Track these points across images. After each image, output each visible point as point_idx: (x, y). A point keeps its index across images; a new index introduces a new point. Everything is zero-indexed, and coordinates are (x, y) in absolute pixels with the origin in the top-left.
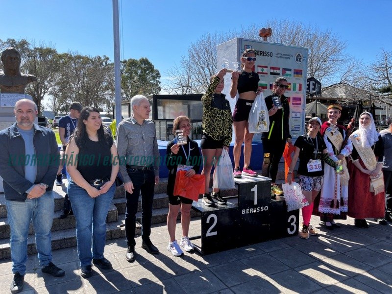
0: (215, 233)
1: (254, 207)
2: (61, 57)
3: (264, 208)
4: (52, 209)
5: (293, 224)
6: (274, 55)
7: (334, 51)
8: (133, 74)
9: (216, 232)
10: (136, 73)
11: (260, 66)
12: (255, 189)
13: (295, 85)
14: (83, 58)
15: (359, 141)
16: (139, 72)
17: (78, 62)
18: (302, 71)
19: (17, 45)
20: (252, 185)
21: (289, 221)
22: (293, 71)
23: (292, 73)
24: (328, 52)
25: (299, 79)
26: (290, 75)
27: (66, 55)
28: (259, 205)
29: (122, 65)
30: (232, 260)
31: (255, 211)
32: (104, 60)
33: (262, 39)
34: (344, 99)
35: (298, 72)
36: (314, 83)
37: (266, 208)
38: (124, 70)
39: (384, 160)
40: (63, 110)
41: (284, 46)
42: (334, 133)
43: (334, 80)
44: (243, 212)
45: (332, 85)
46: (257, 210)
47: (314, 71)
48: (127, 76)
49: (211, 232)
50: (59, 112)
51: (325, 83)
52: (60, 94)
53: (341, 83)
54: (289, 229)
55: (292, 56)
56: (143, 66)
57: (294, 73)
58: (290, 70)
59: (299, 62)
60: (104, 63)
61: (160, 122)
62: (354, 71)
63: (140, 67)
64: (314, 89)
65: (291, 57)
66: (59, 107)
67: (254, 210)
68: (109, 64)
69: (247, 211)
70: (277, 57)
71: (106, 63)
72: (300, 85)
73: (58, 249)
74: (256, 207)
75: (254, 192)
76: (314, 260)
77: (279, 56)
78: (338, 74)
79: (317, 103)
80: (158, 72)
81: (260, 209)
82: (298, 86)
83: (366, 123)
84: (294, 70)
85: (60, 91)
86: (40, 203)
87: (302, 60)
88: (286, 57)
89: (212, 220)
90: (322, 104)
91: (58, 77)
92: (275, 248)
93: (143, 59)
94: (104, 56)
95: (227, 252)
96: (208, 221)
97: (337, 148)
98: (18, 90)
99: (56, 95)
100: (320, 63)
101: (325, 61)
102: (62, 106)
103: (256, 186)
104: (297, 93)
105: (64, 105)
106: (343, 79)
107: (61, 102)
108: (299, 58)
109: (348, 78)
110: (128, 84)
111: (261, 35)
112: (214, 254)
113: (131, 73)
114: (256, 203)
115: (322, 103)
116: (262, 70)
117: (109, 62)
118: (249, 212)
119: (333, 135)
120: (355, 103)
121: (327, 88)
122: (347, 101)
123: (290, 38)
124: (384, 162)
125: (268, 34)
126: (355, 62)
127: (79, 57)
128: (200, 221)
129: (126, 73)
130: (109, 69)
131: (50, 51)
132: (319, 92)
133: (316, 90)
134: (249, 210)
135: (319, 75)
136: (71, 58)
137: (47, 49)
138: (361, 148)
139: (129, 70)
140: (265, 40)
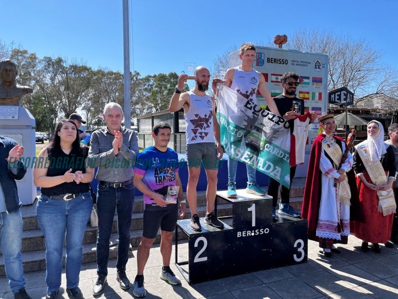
0: (205, 259)
1: (252, 229)
2: (94, 74)
3: (263, 231)
4: (20, 228)
5: (301, 250)
6: (290, 62)
7: (368, 61)
8: (163, 88)
9: (206, 257)
10: (166, 88)
11: (274, 75)
12: (253, 209)
13: (314, 94)
14: (115, 74)
15: (366, 152)
16: (169, 86)
17: (110, 78)
18: (321, 79)
19: (53, 62)
20: (248, 203)
21: (295, 246)
22: (311, 79)
23: (310, 81)
24: (362, 61)
25: (319, 88)
26: (308, 84)
27: (99, 72)
28: (258, 226)
29: (152, 80)
30: (222, 292)
31: (253, 234)
32: (134, 76)
33: (276, 46)
34: (380, 110)
35: (317, 81)
36: (346, 93)
37: (267, 231)
38: (154, 84)
39: (396, 176)
40: (95, 124)
41: (301, 53)
42: (330, 145)
43: (370, 90)
44: (238, 234)
45: (368, 96)
46: (255, 233)
47: (347, 81)
48: (157, 91)
49: (200, 257)
50: (92, 126)
51: (359, 93)
52: (92, 108)
53: (377, 93)
54: (295, 256)
55: (309, 63)
56: (172, 80)
57: (313, 81)
58: (308, 78)
59: (318, 70)
60: (135, 78)
61: (180, 135)
62: (391, 80)
63: (169, 82)
64: (345, 99)
65: (309, 65)
66: (91, 121)
67: (252, 232)
68: (140, 79)
69: (243, 234)
70: (293, 64)
71: (137, 78)
72: (320, 94)
73: (38, 270)
74: (254, 229)
75: (251, 212)
76: (320, 295)
77: (295, 63)
78: (373, 84)
79: (347, 114)
80: (187, 85)
81: (259, 231)
82: (317, 95)
83: (374, 133)
84: (313, 78)
85: (92, 106)
86: (6, 222)
87: (321, 67)
88: (304, 64)
89: (201, 243)
90: (354, 116)
91: (91, 92)
92: (276, 278)
93: (172, 74)
94: (135, 72)
95: (219, 280)
96: (196, 245)
97: (337, 162)
98: (12, 102)
99: (89, 110)
100: (353, 73)
101: (360, 70)
102: (94, 120)
103: (254, 205)
104: (316, 102)
105: (97, 120)
106: (380, 88)
107: (93, 117)
108: (318, 66)
109: (384, 88)
110: (158, 98)
111: (275, 42)
112: (204, 283)
113: (161, 88)
114: (254, 224)
115: (354, 114)
116: (277, 78)
117: (139, 77)
118: (246, 234)
119: (330, 147)
120: (391, 114)
121: (362, 98)
122: (383, 112)
123: (320, 47)
124: (397, 177)
125: (283, 41)
126: (392, 71)
127: (111, 73)
128: (187, 245)
129: (156, 87)
130: (139, 84)
131: (85, 69)
132: (351, 103)
133: (348, 100)
134: (246, 233)
135: (353, 85)
136: (103, 74)
137: (82, 67)
138: (368, 160)
139: (159, 84)
140: (281, 47)
